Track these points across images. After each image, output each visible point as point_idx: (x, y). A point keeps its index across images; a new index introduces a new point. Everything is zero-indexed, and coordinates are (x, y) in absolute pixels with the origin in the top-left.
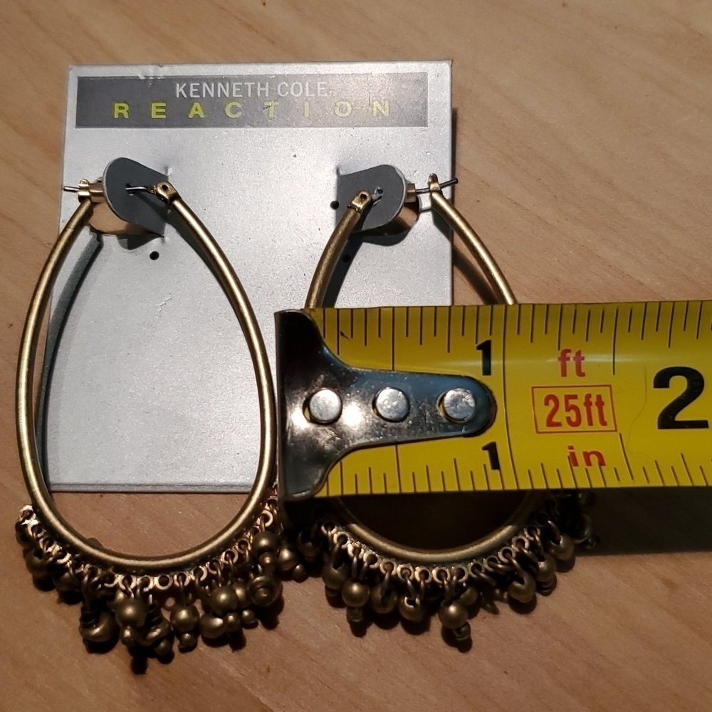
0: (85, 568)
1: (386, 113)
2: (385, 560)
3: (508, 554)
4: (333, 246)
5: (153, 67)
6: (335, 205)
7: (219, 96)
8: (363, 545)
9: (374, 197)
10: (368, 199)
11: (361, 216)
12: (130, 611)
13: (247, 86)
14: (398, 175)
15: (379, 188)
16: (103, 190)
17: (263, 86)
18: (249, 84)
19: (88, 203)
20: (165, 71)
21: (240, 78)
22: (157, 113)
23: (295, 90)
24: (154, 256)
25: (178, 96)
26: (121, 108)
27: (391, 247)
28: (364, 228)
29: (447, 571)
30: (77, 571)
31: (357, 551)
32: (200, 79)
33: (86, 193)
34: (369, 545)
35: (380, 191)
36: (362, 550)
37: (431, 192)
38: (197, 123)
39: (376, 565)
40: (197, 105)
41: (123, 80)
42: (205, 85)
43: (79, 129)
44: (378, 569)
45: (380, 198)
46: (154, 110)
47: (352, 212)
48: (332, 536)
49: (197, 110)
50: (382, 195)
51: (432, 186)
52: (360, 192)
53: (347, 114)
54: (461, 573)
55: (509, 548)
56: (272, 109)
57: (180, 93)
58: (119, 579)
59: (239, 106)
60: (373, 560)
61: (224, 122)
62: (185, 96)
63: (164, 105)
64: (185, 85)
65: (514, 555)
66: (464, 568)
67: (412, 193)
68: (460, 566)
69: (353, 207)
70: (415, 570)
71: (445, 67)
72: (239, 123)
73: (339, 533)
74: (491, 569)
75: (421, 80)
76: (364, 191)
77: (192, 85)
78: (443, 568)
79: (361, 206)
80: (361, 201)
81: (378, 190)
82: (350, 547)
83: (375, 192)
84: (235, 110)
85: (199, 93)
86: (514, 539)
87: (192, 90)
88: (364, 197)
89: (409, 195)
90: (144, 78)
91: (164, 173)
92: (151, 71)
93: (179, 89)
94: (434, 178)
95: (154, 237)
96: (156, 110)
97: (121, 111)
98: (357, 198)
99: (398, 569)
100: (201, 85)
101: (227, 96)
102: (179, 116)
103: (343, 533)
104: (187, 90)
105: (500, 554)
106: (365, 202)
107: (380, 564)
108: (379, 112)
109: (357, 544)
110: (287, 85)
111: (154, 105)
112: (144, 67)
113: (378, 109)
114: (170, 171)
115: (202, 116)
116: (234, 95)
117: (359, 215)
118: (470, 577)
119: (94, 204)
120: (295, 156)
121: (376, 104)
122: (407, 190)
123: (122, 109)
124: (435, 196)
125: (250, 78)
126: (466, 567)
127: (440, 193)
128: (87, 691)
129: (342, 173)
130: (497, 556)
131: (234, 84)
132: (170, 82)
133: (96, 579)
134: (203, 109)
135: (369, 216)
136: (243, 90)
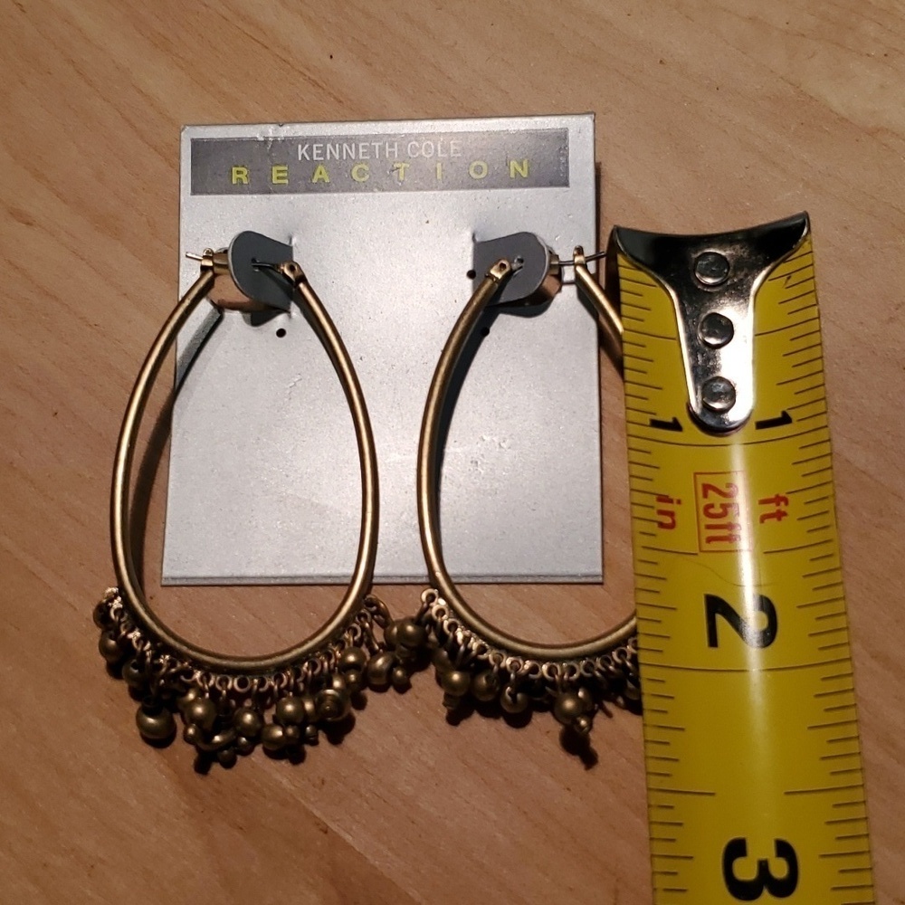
0: (164, 659)
1: (525, 174)
2: (495, 651)
3: (622, 656)
4: (466, 317)
5: (272, 127)
6: (471, 274)
7: (345, 158)
8: (474, 634)
9: (515, 266)
10: (507, 269)
11: (499, 287)
12: (199, 710)
13: (375, 146)
14: (539, 244)
15: (519, 257)
16: (227, 260)
17: (391, 146)
18: (377, 145)
19: (210, 274)
20: (286, 131)
21: (366, 138)
22: (278, 178)
23: (426, 150)
24: (281, 333)
25: (300, 159)
26: (238, 172)
27: (533, 319)
28: (503, 299)
29: (558, 667)
30: (156, 662)
31: (466, 640)
32: (324, 140)
33: (209, 263)
34: (480, 635)
35: (521, 261)
36: (472, 640)
37: (575, 265)
38: (322, 188)
39: (485, 656)
40: (320, 168)
41: (240, 142)
42: (329, 146)
43: (195, 196)
44: (487, 660)
45: (521, 268)
46: (275, 175)
47: (489, 282)
48: (442, 623)
49: (321, 174)
50: (523, 265)
51: (577, 259)
52: (500, 260)
53: (482, 176)
54: (573, 670)
55: (623, 648)
56: (402, 171)
57: (303, 155)
58: (198, 675)
59: (366, 168)
60: (482, 650)
61: (352, 186)
62: (308, 159)
63: (286, 168)
64: (307, 146)
65: (629, 657)
66: (576, 666)
67: (555, 265)
68: (572, 663)
69: (491, 277)
70: (525, 664)
71: (587, 121)
72: (366, 188)
73: (451, 620)
74: (603, 669)
75: (562, 137)
76: (504, 259)
77: (315, 146)
78: (554, 664)
79: (499, 276)
80: (500, 271)
81: (518, 260)
82: (460, 636)
83: (515, 261)
84: (361, 173)
85: (323, 154)
86: (630, 640)
87: (315, 152)
88: (503, 266)
89: (551, 266)
90: (262, 139)
91: (287, 243)
92: (271, 131)
93: (302, 151)
94: (580, 251)
95: (279, 313)
96: (277, 174)
97: (239, 176)
98: (496, 267)
99: (508, 661)
100: (325, 146)
101: (353, 158)
102: (303, 180)
103: (453, 620)
104: (310, 151)
105: (615, 654)
106: (504, 272)
107: (490, 656)
108: (517, 173)
109: (468, 633)
110: (417, 145)
111: (275, 169)
112: (263, 127)
113: (515, 169)
114: (294, 241)
115: (327, 181)
116: (361, 157)
117: (497, 285)
118: (581, 675)
119: (215, 275)
120: (428, 222)
121: (513, 164)
122: (550, 261)
123: (240, 175)
124: (579, 270)
125: (376, 137)
126: (578, 664)
127: (585, 267)
128: (135, 801)
129: (478, 239)
130: (611, 655)
131: (361, 145)
132: (290, 143)
133: (173, 670)
134: (327, 171)
135: (508, 286)
136: (371, 151)
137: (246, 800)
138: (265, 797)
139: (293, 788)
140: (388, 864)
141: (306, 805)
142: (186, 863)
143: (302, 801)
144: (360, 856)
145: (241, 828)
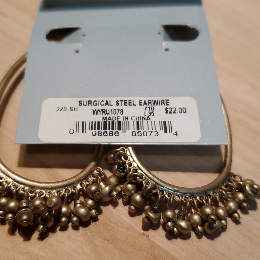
137: (110, 227)
138: (118, 226)
139: (131, 222)
140: (180, 255)
141: (138, 229)
142: (83, 257)
143: (136, 228)
144: (166, 252)
145: (109, 240)
